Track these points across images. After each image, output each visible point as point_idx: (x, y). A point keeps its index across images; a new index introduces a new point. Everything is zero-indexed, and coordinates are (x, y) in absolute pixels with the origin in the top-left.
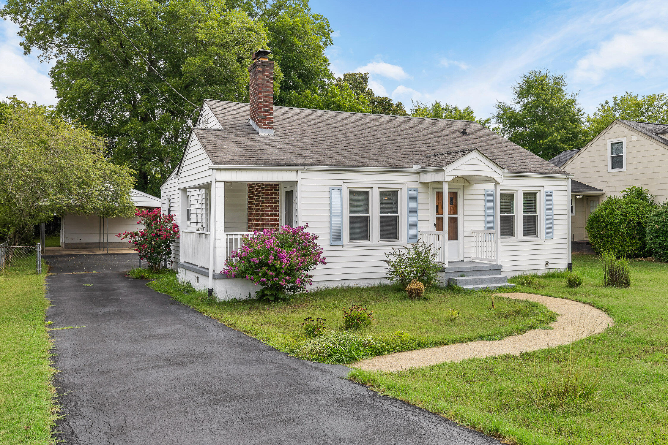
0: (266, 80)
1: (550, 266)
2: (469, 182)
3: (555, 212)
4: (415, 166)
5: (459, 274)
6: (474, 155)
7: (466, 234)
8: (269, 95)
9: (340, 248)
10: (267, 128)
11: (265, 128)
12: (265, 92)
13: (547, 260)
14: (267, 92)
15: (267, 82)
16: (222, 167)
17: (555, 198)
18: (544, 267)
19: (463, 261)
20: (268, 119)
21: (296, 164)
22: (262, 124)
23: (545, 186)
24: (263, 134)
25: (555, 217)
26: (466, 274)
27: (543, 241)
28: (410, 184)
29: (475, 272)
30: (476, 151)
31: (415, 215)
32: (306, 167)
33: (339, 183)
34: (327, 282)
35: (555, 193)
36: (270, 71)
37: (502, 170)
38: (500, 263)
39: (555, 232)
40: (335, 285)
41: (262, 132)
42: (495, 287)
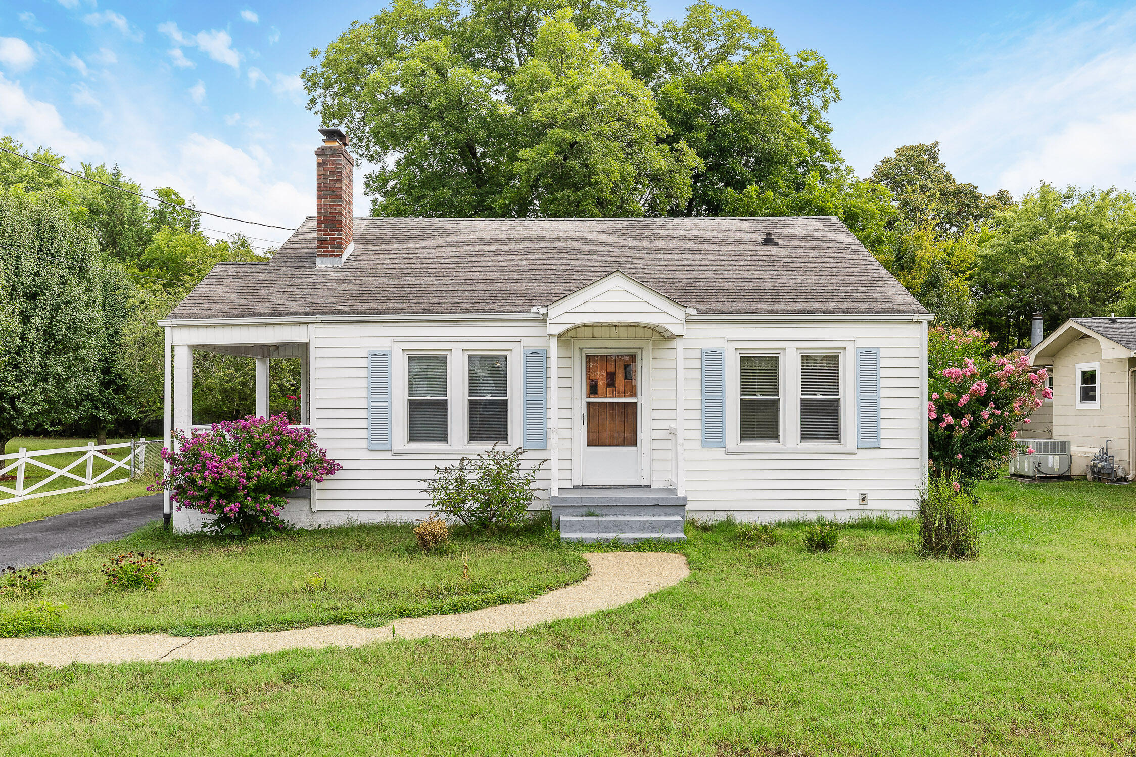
0: (329, 177)
1: (871, 505)
2: (662, 336)
3: (883, 393)
4: (534, 309)
5: (583, 510)
6: (616, 281)
7: (656, 435)
8: (334, 201)
9: (388, 455)
10: (331, 256)
11: (327, 256)
12: (327, 197)
13: (864, 492)
14: (331, 197)
15: (331, 181)
16: (178, 323)
17: (883, 363)
18: (856, 505)
19: (649, 487)
20: (333, 241)
21: (306, 314)
22: (323, 250)
23: (856, 340)
24: (324, 266)
25: (883, 403)
26: (598, 511)
27: (853, 453)
28: (528, 342)
29: (621, 508)
30: (619, 274)
31: (540, 398)
32: (319, 318)
33: (387, 342)
34: (361, 512)
35: (883, 353)
36: (336, 162)
37: (684, 309)
38: (681, 493)
39: (883, 434)
40: (378, 518)
41: (322, 263)
42: (635, 539)
